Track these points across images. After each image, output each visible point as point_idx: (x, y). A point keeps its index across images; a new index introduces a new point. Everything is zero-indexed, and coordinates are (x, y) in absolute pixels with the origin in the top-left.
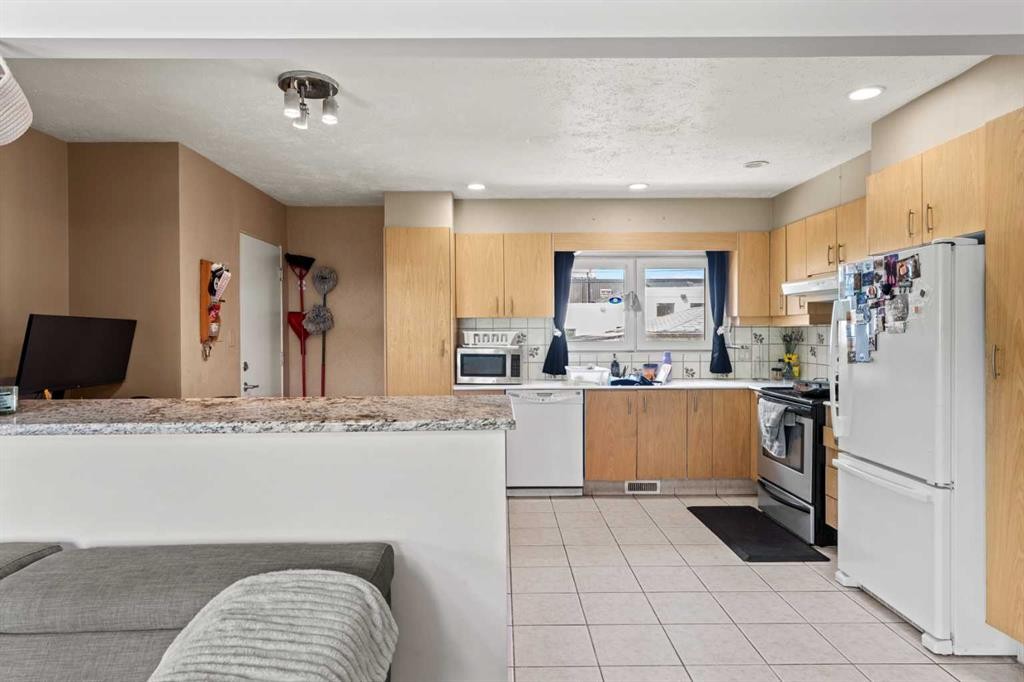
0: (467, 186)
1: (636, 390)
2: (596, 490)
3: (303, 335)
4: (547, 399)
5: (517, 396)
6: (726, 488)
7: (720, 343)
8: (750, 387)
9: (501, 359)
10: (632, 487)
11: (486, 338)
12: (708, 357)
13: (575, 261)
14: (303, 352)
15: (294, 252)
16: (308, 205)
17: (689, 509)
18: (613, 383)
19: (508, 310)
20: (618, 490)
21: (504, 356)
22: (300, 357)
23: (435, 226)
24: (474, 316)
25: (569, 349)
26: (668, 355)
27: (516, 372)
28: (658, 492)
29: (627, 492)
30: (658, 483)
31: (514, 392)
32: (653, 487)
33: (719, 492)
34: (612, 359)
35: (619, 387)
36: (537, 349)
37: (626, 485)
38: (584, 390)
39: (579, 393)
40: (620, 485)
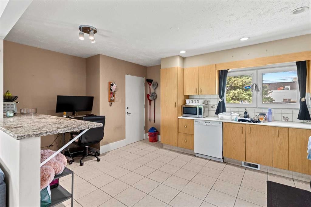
0: (179, 52)
1: (246, 124)
2: (230, 161)
3: (150, 101)
4: (208, 124)
5: (198, 122)
6: (299, 176)
7: (304, 106)
9: (195, 109)
10: (245, 164)
11: (198, 102)
12: (298, 112)
13: (228, 74)
14: (150, 105)
15: (149, 78)
16: (151, 66)
18: (239, 120)
19: (200, 93)
20: (239, 163)
22: (149, 106)
24: (192, 95)
26: (270, 110)
27: (200, 114)
28: (259, 169)
29: (243, 165)
30: (259, 165)
31: (196, 120)
32: (257, 166)
33: (295, 178)
34: (244, 111)
35: (241, 122)
36: (214, 106)
37: (243, 163)
38: (223, 122)
39: (220, 123)
40: (240, 162)
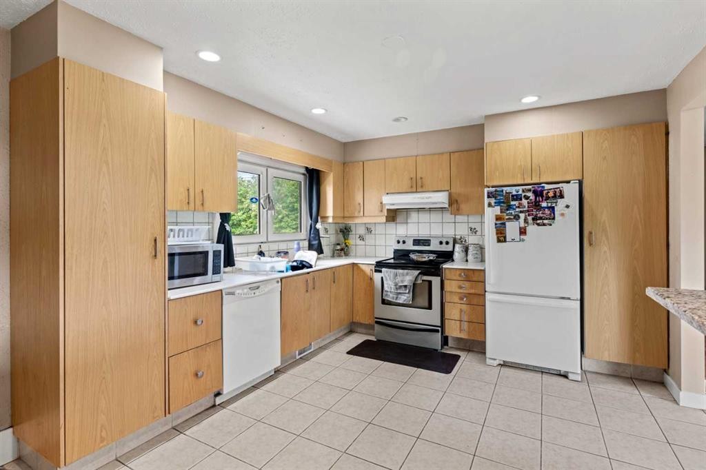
1: (309, 273)
4: (257, 292)
5: (233, 294)
8: (355, 262)
9: (203, 256)
10: (300, 352)
12: (306, 244)
17: (349, 353)
19: (198, 203)
20: (293, 358)
21: (206, 253)
23: (129, 79)
25: (233, 242)
27: (217, 270)
28: (312, 350)
29: (298, 357)
30: (312, 343)
31: (230, 290)
37: (297, 353)
38: (281, 279)
39: (278, 282)
